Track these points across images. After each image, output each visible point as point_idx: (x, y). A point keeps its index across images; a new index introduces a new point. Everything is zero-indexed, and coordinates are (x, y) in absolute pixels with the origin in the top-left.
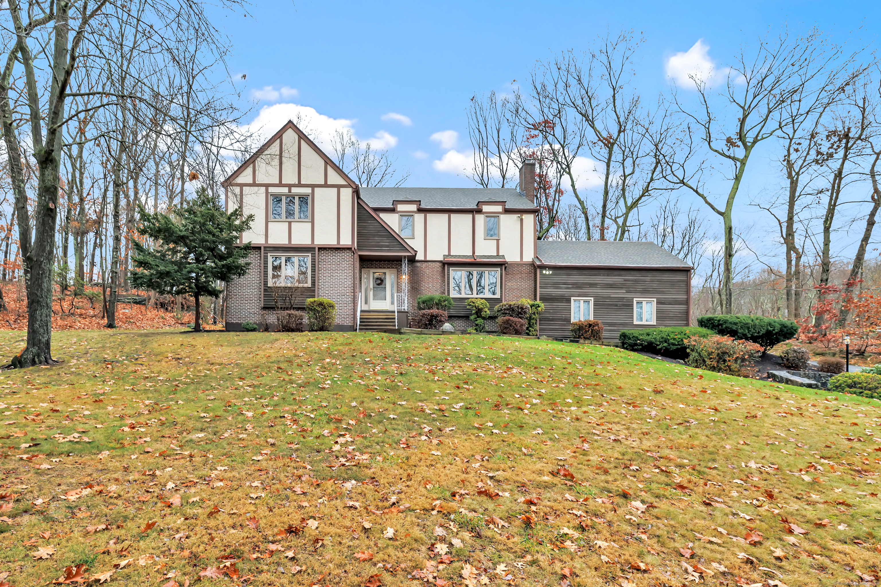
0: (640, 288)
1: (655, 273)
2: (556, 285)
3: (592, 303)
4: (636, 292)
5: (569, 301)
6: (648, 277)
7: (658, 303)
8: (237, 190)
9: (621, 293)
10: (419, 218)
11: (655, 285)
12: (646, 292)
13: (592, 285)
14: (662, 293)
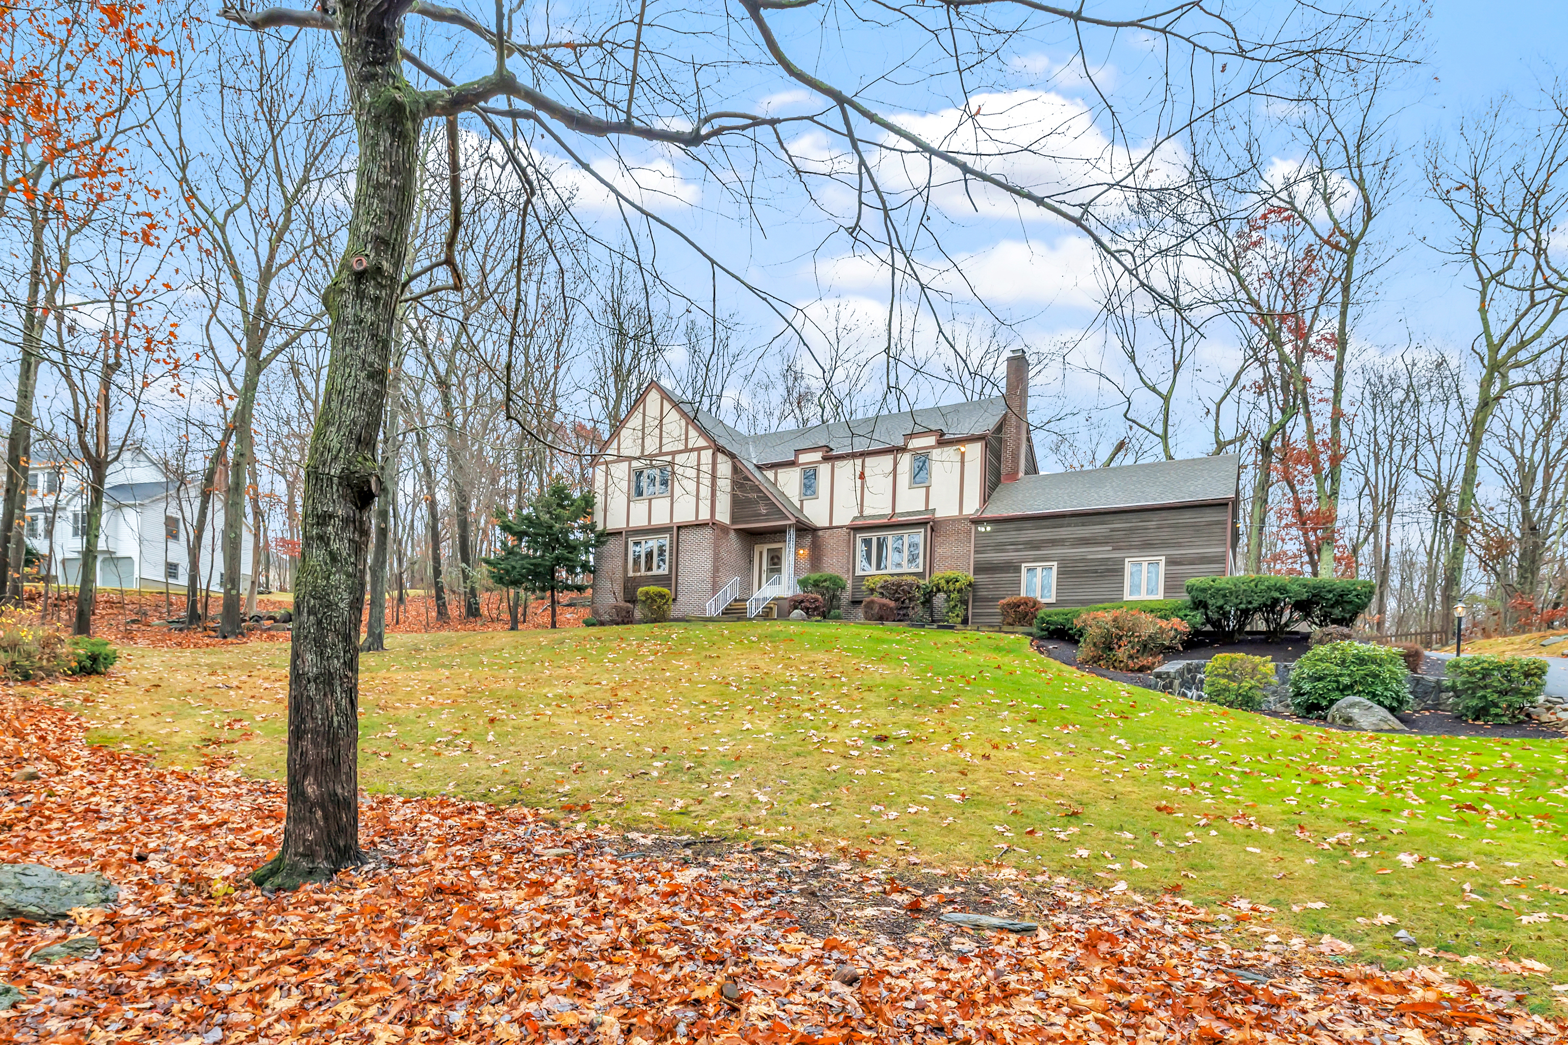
0: (1136, 540)
1: (1164, 514)
2: (1000, 547)
3: (1055, 569)
4: (1130, 547)
5: (1018, 570)
6: (1153, 522)
7: (1170, 562)
8: (603, 467)
9: (1102, 552)
10: (824, 470)
11: (1164, 534)
12: (1147, 546)
13: (1054, 543)
14: (1179, 545)
